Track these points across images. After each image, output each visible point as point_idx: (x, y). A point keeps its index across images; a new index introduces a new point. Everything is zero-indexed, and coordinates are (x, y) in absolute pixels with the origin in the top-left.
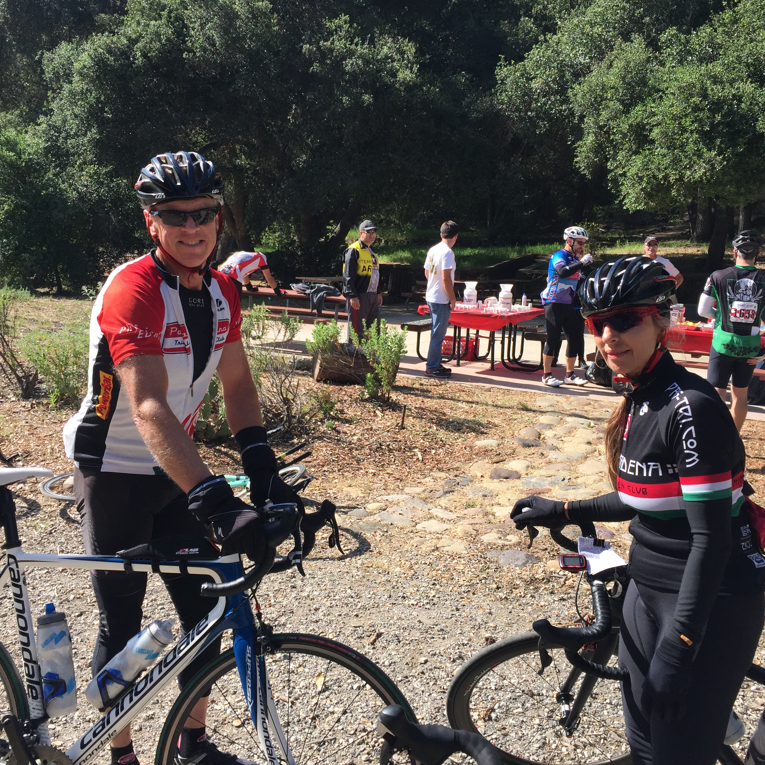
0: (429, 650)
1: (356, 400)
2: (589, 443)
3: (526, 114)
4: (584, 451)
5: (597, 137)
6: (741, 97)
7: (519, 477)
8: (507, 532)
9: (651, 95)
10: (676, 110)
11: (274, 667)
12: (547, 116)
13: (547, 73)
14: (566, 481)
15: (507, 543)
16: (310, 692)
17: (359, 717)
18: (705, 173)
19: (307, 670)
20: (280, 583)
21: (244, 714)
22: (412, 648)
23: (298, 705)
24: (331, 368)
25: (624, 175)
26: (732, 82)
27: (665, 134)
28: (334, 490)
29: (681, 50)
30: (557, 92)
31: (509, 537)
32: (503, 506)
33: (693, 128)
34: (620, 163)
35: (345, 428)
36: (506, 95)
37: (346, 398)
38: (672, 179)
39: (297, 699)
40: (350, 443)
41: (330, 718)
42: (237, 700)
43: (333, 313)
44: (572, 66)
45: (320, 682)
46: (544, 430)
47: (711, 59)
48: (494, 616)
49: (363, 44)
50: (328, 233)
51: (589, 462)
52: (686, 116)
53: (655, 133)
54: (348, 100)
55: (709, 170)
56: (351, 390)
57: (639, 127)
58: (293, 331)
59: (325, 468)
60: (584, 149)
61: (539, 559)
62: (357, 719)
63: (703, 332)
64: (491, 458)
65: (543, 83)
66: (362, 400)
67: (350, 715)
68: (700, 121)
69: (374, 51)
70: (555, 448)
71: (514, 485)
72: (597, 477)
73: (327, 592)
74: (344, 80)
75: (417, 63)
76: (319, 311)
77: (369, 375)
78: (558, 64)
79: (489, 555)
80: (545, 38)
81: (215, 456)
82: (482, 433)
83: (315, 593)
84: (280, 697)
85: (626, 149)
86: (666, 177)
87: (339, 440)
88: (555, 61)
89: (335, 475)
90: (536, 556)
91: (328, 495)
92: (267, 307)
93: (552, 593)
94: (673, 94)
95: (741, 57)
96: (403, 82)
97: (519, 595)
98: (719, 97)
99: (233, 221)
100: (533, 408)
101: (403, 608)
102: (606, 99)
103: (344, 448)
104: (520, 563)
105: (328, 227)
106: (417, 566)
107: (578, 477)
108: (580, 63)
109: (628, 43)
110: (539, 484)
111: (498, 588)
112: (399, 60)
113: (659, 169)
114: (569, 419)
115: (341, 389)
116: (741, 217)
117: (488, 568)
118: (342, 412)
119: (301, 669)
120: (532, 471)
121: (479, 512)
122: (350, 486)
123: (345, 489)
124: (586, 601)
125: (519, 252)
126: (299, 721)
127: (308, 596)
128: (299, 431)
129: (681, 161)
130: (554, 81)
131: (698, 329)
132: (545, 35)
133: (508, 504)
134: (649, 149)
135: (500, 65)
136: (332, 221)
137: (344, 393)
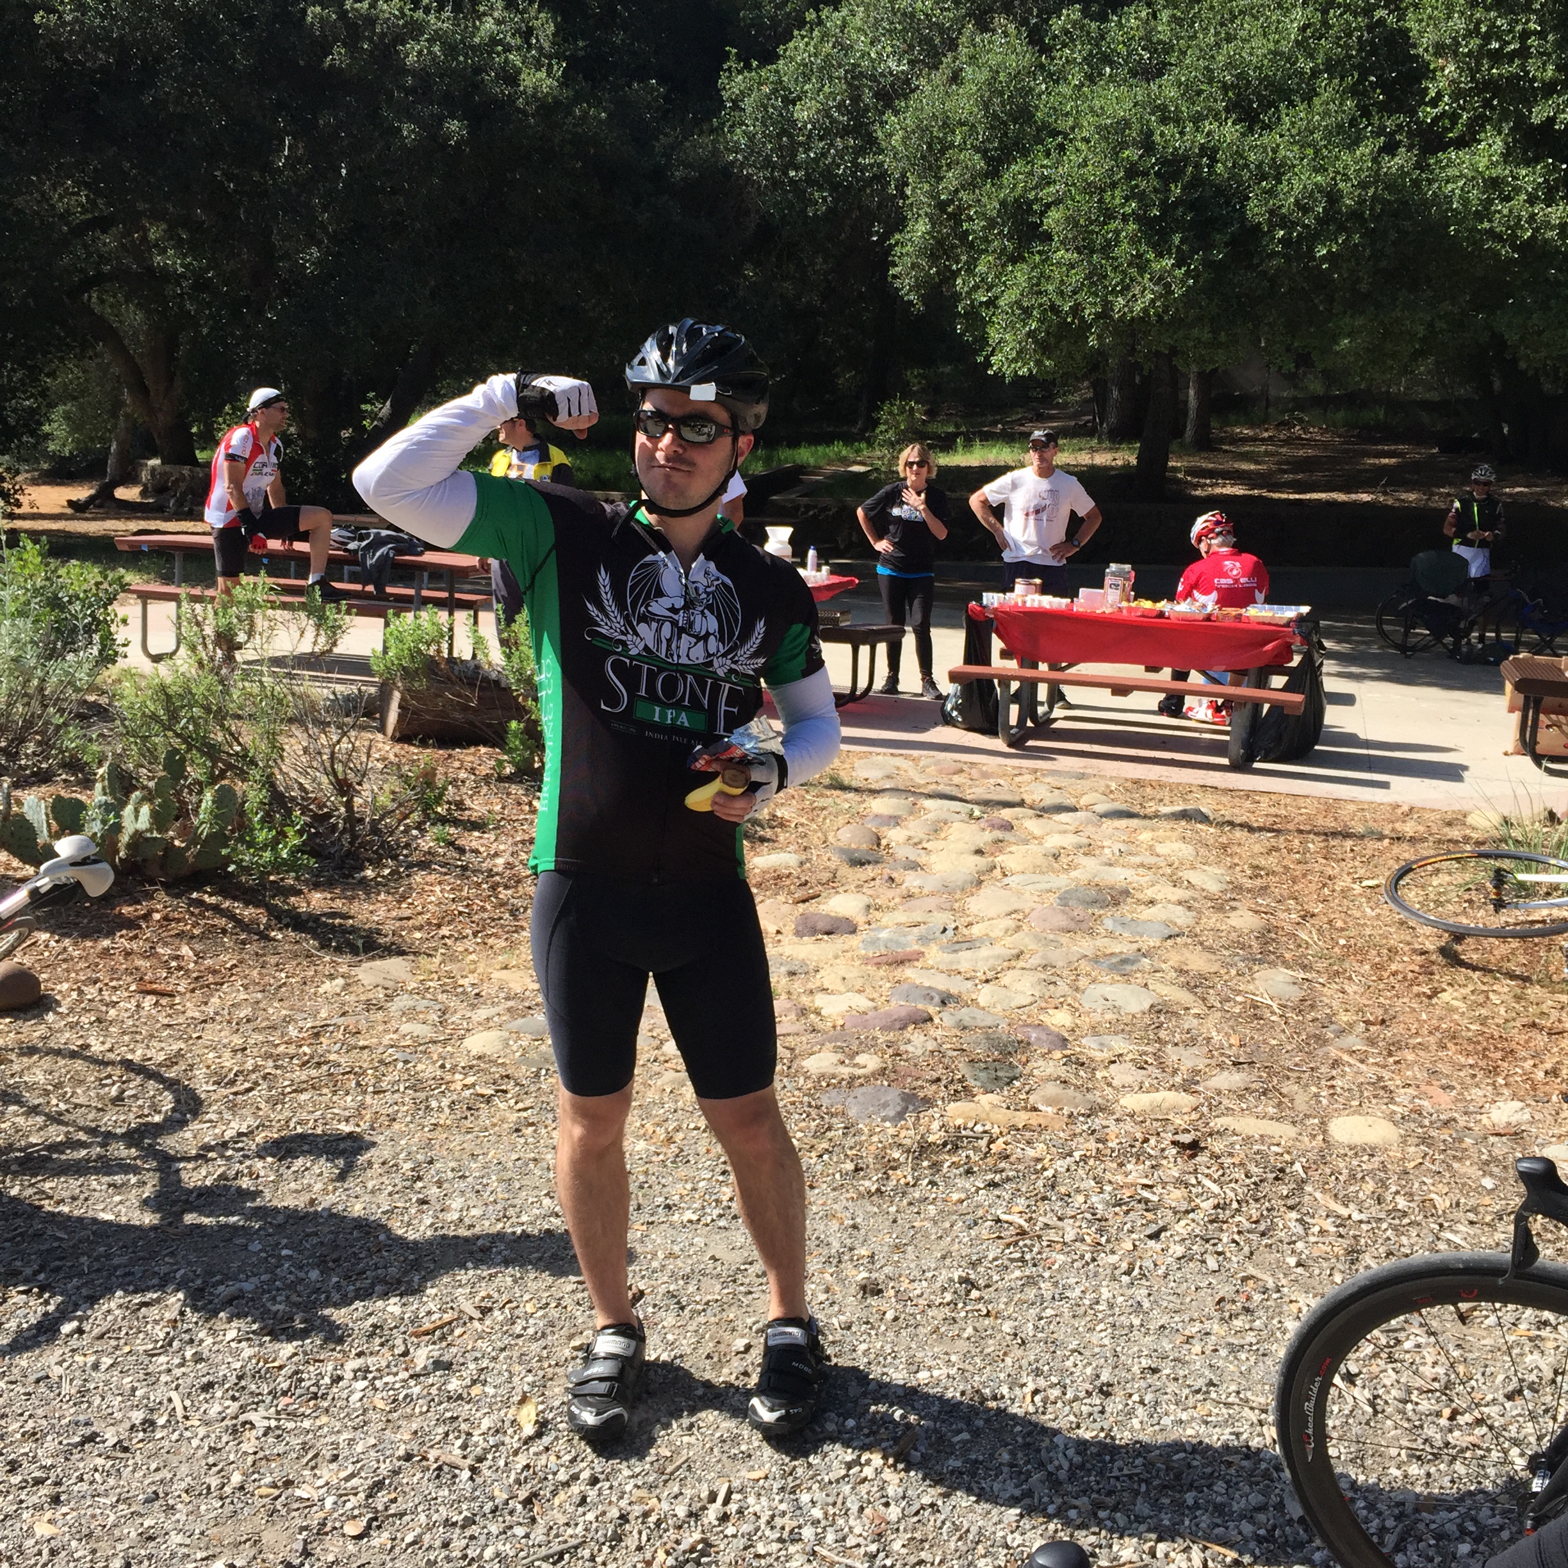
0: (749, 1321)
1: (487, 779)
2: (979, 852)
3: (786, 174)
4: (974, 870)
5: (933, 227)
6: (1215, 150)
7: (853, 931)
8: (855, 1048)
9: (1041, 141)
10: (1094, 173)
11: (416, 1390)
12: (828, 179)
13: (826, 89)
14: (950, 933)
15: (861, 1072)
16: (507, 1440)
17: (628, 1488)
18: (1153, 301)
19: (490, 1390)
20: (390, 1194)
21: (367, 1506)
22: (713, 1320)
23: (486, 1472)
24: (427, 712)
25: (992, 303)
26: (1197, 119)
27: (1072, 222)
28: (472, 978)
29: (1090, 54)
30: (845, 132)
31: (860, 1059)
32: (832, 993)
33: (1128, 210)
34: (983, 280)
35: (472, 840)
36: (744, 132)
37: (463, 775)
38: (1088, 313)
39: (480, 1460)
40: (491, 873)
41: (562, 1496)
42: (343, 1475)
43: (411, 592)
44: (873, 78)
45: (527, 1418)
46: (885, 829)
47: (1150, 73)
48: (863, 1232)
49: (440, 9)
50: (364, 418)
51: (986, 891)
52: (1114, 185)
53: (1053, 219)
54: (413, 131)
55: (1161, 295)
56: (470, 758)
57: (1020, 207)
58: (334, 632)
59: (445, 931)
60: (909, 248)
61: (928, 1102)
62: (624, 1493)
63: (1173, 620)
64: (790, 893)
65: (818, 111)
66: (501, 779)
67: (607, 1484)
68: (1141, 197)
69: (467, 27)
70: (914, 866)
71: (846, 947)
72: (1009, 923)
73: (499, 1207)
74: (402, 88)
75: (559, 56)
76: (380, 588)
77: (514, 725)
78: (846, 72)
79: (825, 1101)
80: (819, 17)
81: (192, 914)
82: (763, 840)
83: (474, 1212)
84: (443, 1458)
85: (994, 251)
86: (1076, 310)
87: (464, 868)
88: (840, 66)
89: (469, 944)
90: (921, 1095)
91: (460, 990)
92: (270, 581)
93: (969, 1172)
94: (1086, 140)
95: (1212, 71)
96: (534, 96)
97: (902, 1181)
98: (1175, 149)
99: (145, 390)
100: (854, 784)
101: (671, 1231)
102: (952, 145)
103: (479, 885)
104: (892, 1113)
105: (363, 407)
106: (680, 1135)
107: (970, 924)
108: (891, 73)
109: (987, 36)
110: (897, 943)
111: (857, 1169)
112: (519, 49)
113: (1062, 293)
114: (929, 803)
115: (450, 756)
116: (1192, 392)
117: (829, 1129)
118: (460, 806)
119: (476, 1390)
120: (878, 915)
121: (789, 1010)
122: (506, 968)
123: (496, 975)
124: (1040, 1183)
125: (768, 460)
126: (494, 1511)
127: (461, 1220)
128: (376, 852)
129: (1105, 277)
130: (840, 107)
131: (1161, 615)
132: (818, 10)
133: (842, 989)
134: (1039, 252)
135: (729, 69)
136: (371, 395)
137: (457, 764)
